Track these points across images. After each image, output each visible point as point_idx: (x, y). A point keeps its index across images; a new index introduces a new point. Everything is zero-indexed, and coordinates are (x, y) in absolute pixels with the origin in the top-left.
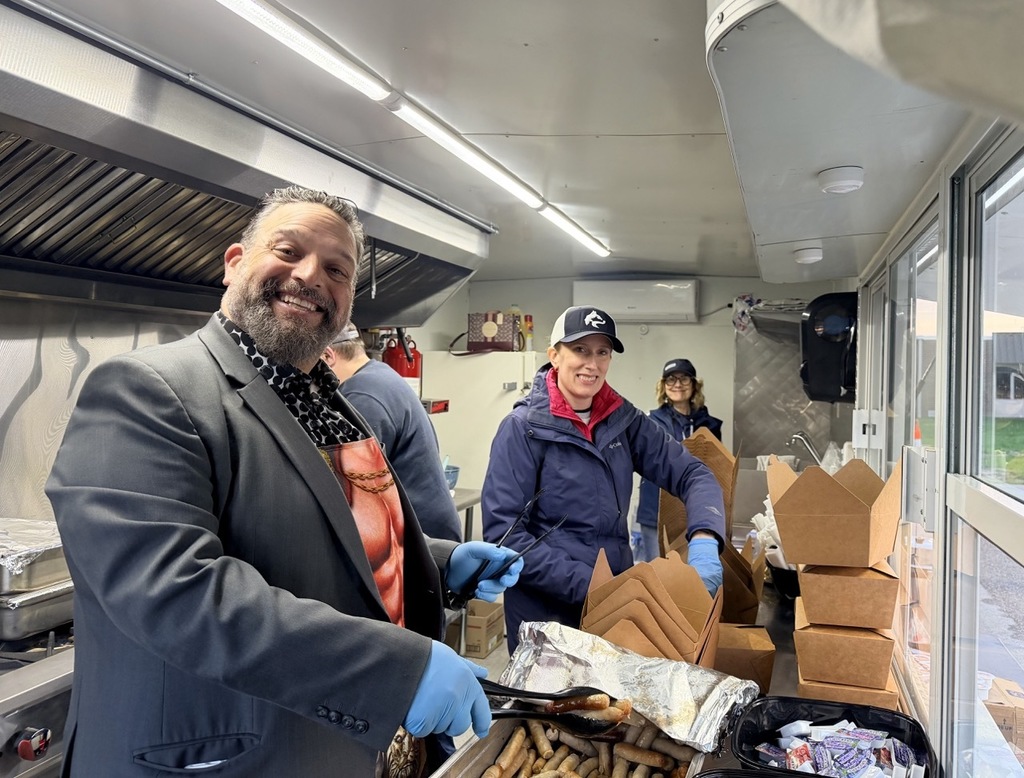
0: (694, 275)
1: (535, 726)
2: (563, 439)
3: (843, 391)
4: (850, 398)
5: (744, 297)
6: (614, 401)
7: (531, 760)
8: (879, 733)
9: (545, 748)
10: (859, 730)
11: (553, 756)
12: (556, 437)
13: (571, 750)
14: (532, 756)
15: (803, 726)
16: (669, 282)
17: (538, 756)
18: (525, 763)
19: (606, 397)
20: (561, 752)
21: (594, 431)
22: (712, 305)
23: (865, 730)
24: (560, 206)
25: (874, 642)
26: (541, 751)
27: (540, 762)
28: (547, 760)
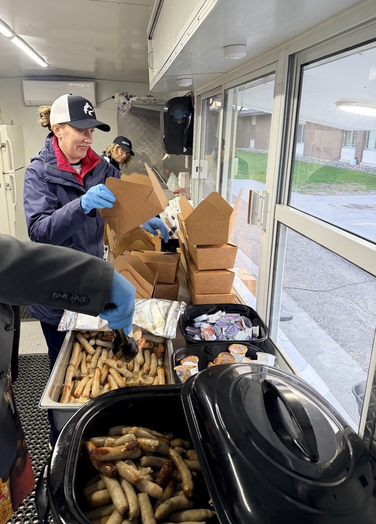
0: (93, 79)
1: (83, 340)
2: (68, 184)
3: (185, 150)
4: (190, 153)
5: (123, 94)
6: (96, 160)
7: (85, 357)
8: (236, 315)
9: (90, 349)
10: (228, 315)
11: (95, 353)
12: (64, 182)
13: (103, 347)
14: (84, 355)
15: (204, 317)
16: (81, 83)
17: (87, 354)
18: (82, 359)
19: (91, 157)
20: (99, 350)
21: (84, 180)
22: (104, 97)
23: (230, 314)
24: (22, 37)
25: (227, 274)
26: (89, 352)
27: (89, 357)
28: (93, 355)
